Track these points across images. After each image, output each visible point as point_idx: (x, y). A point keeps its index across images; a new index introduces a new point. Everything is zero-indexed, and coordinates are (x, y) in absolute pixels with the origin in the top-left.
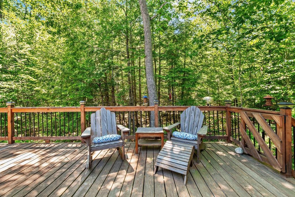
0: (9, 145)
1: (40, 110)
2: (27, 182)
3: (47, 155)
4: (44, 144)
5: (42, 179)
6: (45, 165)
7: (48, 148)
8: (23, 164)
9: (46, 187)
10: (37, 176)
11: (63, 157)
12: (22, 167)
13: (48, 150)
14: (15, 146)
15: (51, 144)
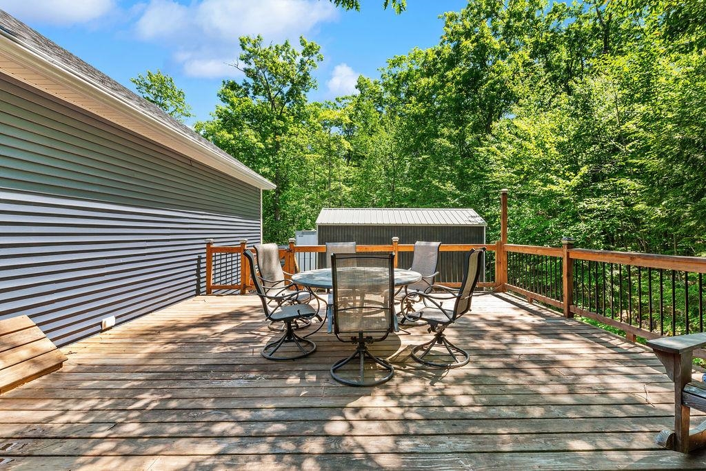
0: (563, 318)
1: (614, 257)
2: (542, 390)
3: (608, 364)
4: (622, 340)
5: (567, 399)
6: (592, 380)
7: (622, 351)
8: (560, 357)
9: (557, 416)
10: (563, 388)
11: (640, 387)
12: (555, 362)
13: (621, 357)
14: (570, 323)
15: (637, 346)
